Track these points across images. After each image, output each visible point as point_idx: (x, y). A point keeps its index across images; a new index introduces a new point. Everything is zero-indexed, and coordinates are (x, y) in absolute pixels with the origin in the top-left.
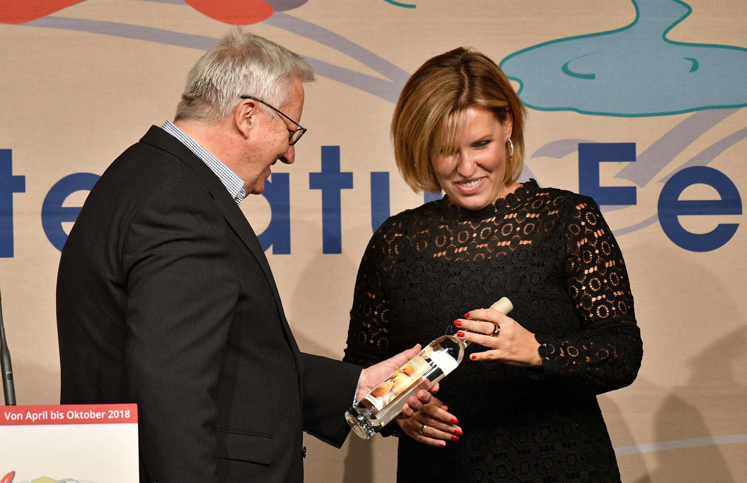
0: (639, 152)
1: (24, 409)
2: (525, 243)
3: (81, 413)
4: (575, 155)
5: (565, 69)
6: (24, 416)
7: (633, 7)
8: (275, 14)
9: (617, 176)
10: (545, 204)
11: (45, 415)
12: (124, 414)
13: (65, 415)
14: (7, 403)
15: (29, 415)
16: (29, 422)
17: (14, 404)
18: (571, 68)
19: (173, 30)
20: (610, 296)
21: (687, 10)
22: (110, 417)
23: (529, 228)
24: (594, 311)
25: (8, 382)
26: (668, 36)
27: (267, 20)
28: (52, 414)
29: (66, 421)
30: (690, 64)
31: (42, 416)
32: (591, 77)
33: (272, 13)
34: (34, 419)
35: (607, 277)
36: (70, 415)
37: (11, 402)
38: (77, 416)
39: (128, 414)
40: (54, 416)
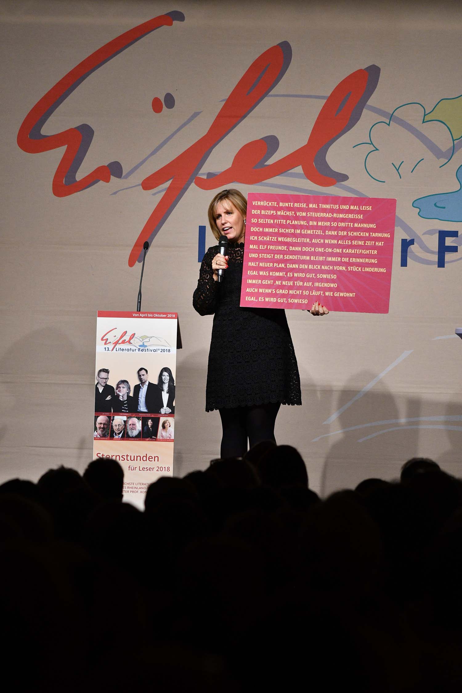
0: (459, 234)
3: (159, 315)
4: (438, 234)
5: (435, 205)
6: (139, 315)
7: (459, 184)
9: (452, 242)
11: (146, 315)
12: (173, 316)
13: (153, 315)
14: (137, 311)
15: (141, 315)
16: (141, 317)
17: (140, 311)
18: (437, 205)
19: (303, 188)
22: (168, 316)
27: (335, 185)
31: (145, 315)
32: (444, 208)
33: (336, 183)
36: (155, 315)
38: (157, 316)
39: (174, 316)
40: (149, 315)
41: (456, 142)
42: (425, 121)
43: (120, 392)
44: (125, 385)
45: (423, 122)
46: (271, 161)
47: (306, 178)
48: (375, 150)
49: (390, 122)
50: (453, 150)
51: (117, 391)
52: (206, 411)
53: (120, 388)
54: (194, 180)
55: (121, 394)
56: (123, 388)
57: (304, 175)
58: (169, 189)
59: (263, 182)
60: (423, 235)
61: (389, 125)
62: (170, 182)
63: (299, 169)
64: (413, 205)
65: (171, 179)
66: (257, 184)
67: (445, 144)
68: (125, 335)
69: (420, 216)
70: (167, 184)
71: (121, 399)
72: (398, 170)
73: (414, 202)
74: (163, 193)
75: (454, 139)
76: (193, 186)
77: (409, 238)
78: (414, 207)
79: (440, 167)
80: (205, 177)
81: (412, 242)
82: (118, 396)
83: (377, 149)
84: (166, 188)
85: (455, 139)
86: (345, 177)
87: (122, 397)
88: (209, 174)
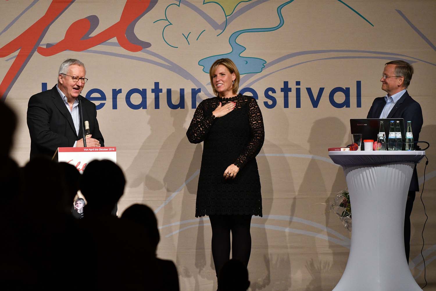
1: (89, 148)
2: (239, 107)
7: (231, 48)
8: (143, 49)
10: (244, 98)
11: (94, 150)
14: (84, 147)
15: (90, 150)
16: (90, 151)
17: (86, 147)
19: (118, 53)
20: (257, 122)
21: (245, 49)
22: (109, 150)
23: (240, 104)
24: (253, 126)
25: (85, 141)
26: (240, 55)
27: (141, 51)
28: (95, 149)
29: (99, 151)
30: (246, 62)
34: (91, 150)
35: (257, 117)
37: (85, 146)
38: (101, 150)
39: (114, 149)
40: (96, 150)
41: (227, 17)
42: (205, 3)
43: (78, 207)
44: (81, 202)
45: (204, 4)
46: (93, 34)
47: (119, 45)
48: (170, 25)
49: (179, 4)
50: (226, 23)
51: (76, 206)
52: (196, 217)
53: (78, 204)
54: (37, 49)
55: (79, 208)
56: (80, 203)
57: (119, 44)
58: (18, 56)
59: (88, 49)
60: (207, 85)
61: (179, 6)
62: (19, 51)
63: (114, 40)
64: (199, 63)
65: (20, 49)
66: (83, 51)
67: (220, 19)
68: (79, 165)
69: (204, 71)
70: (16, 53)
71: (79, 212)
72: (187, 39)
73: (199, 62)
74: (14, 59)
75: (226, 15)
76: (36, 53)
77: (197, 88)
78: (200, 65)
79: (217, 36)
80: (45, 47)
81: (199, 90)
82: (77, 210)
83: (171, 24)
84: (16, 56)
85: (228, 15)
86: (148, 45)
87: (80, 210)
88: (48, 45)
